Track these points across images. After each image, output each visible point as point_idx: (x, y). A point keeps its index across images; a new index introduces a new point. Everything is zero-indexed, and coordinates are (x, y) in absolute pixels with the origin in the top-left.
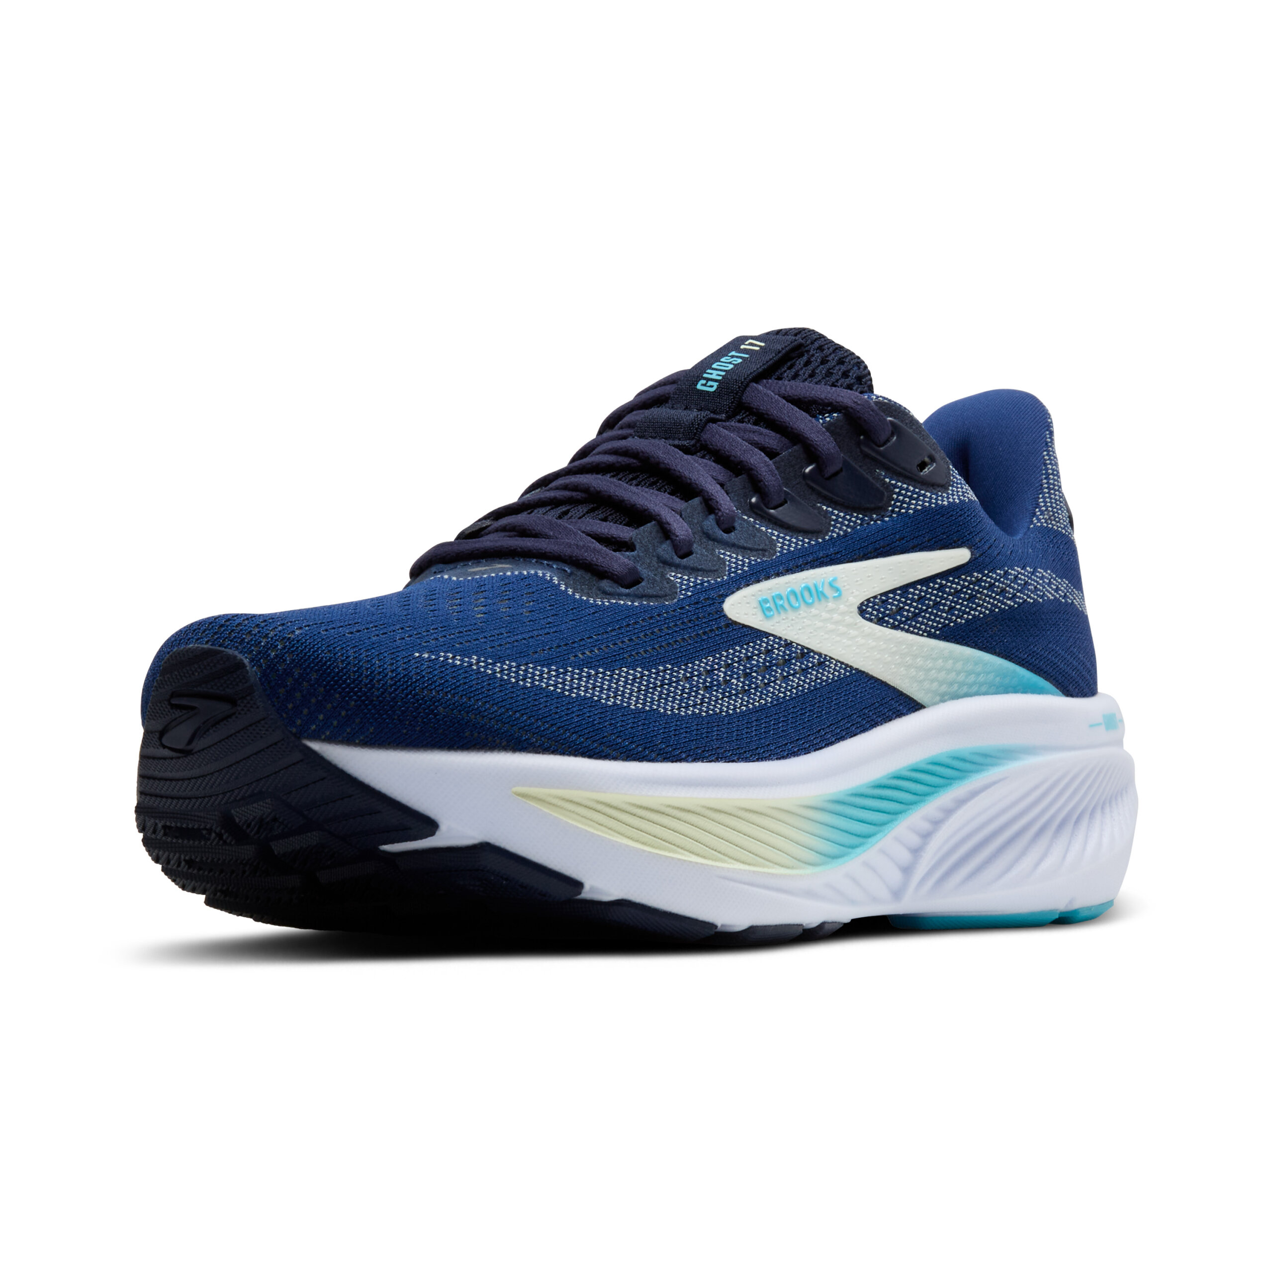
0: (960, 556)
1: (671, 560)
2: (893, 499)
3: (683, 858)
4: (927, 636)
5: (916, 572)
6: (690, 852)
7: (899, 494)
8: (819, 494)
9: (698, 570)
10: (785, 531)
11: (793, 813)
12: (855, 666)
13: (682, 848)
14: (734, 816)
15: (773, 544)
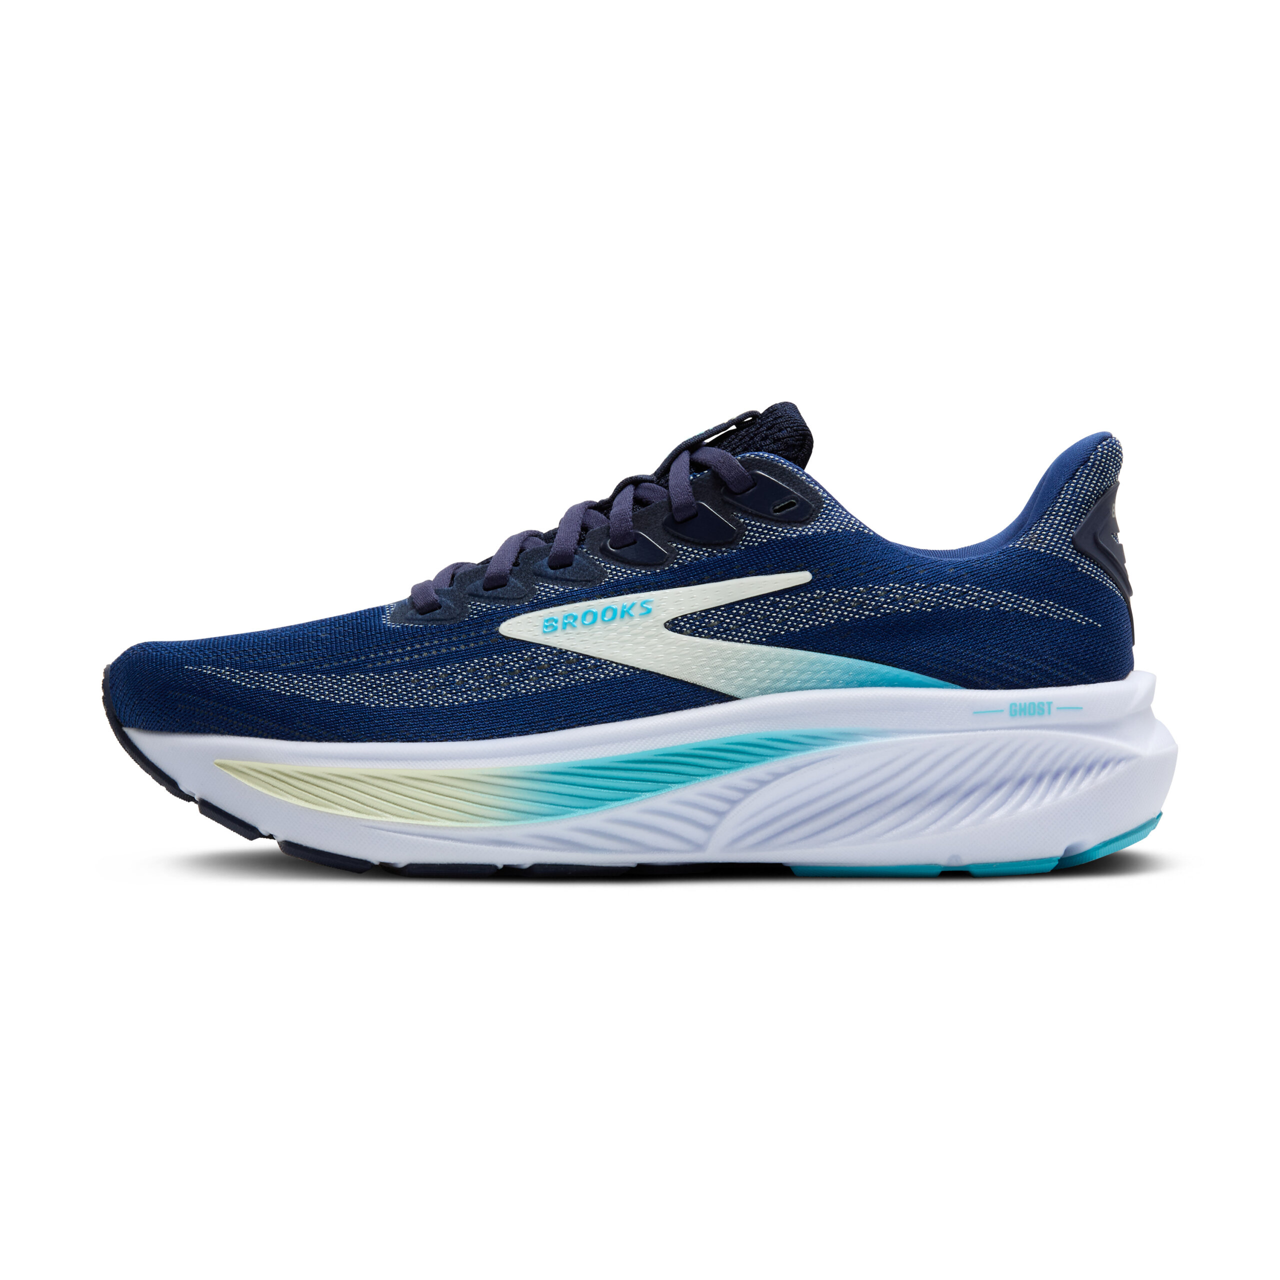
0: (804, 577)
1: (475, 592)
2: (745, 535)
3: (336, 812)
4: (750, 643)
5: (744, 592)
6: (347, 808)
7: (750, 531)
8: (673, 535)
9: (500, 599)
10: (621, 565)
11: (476, 781)
12: (642, 668)
13: (339, 805)
14: (394, 782)
15: (603, 574)
